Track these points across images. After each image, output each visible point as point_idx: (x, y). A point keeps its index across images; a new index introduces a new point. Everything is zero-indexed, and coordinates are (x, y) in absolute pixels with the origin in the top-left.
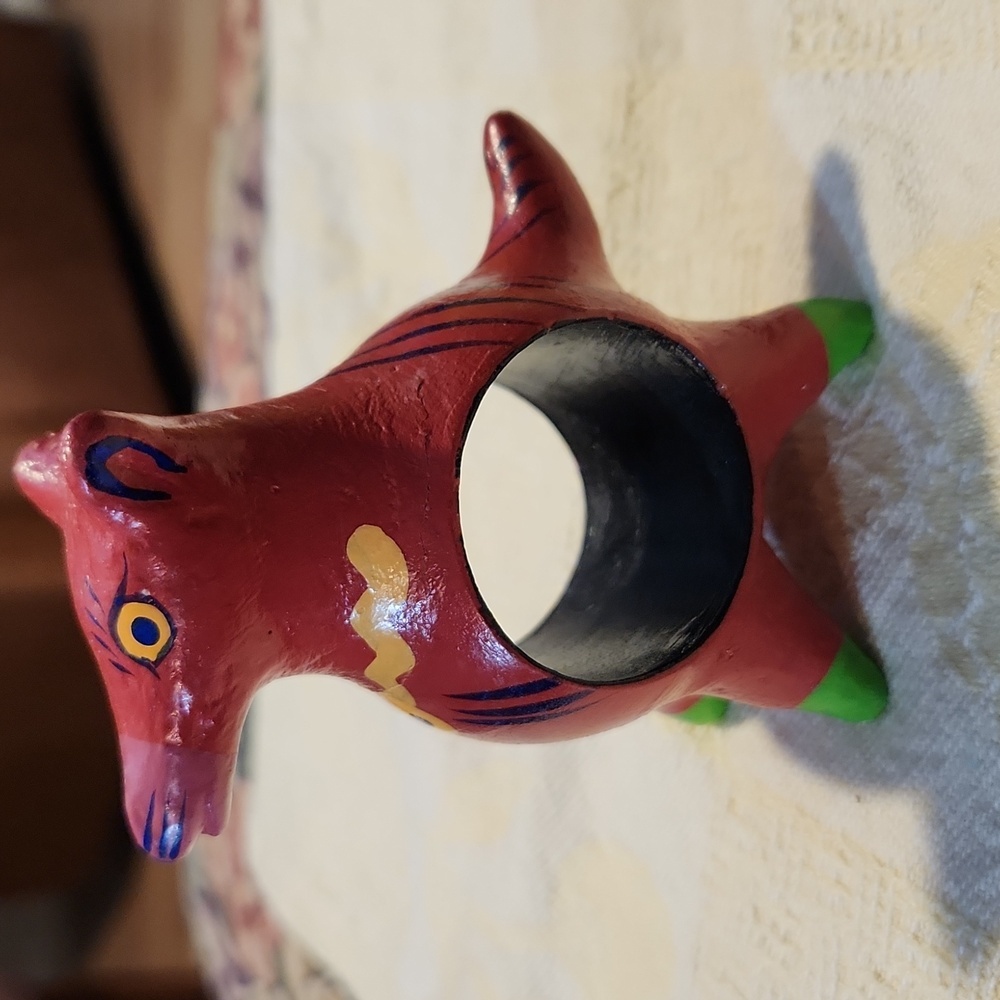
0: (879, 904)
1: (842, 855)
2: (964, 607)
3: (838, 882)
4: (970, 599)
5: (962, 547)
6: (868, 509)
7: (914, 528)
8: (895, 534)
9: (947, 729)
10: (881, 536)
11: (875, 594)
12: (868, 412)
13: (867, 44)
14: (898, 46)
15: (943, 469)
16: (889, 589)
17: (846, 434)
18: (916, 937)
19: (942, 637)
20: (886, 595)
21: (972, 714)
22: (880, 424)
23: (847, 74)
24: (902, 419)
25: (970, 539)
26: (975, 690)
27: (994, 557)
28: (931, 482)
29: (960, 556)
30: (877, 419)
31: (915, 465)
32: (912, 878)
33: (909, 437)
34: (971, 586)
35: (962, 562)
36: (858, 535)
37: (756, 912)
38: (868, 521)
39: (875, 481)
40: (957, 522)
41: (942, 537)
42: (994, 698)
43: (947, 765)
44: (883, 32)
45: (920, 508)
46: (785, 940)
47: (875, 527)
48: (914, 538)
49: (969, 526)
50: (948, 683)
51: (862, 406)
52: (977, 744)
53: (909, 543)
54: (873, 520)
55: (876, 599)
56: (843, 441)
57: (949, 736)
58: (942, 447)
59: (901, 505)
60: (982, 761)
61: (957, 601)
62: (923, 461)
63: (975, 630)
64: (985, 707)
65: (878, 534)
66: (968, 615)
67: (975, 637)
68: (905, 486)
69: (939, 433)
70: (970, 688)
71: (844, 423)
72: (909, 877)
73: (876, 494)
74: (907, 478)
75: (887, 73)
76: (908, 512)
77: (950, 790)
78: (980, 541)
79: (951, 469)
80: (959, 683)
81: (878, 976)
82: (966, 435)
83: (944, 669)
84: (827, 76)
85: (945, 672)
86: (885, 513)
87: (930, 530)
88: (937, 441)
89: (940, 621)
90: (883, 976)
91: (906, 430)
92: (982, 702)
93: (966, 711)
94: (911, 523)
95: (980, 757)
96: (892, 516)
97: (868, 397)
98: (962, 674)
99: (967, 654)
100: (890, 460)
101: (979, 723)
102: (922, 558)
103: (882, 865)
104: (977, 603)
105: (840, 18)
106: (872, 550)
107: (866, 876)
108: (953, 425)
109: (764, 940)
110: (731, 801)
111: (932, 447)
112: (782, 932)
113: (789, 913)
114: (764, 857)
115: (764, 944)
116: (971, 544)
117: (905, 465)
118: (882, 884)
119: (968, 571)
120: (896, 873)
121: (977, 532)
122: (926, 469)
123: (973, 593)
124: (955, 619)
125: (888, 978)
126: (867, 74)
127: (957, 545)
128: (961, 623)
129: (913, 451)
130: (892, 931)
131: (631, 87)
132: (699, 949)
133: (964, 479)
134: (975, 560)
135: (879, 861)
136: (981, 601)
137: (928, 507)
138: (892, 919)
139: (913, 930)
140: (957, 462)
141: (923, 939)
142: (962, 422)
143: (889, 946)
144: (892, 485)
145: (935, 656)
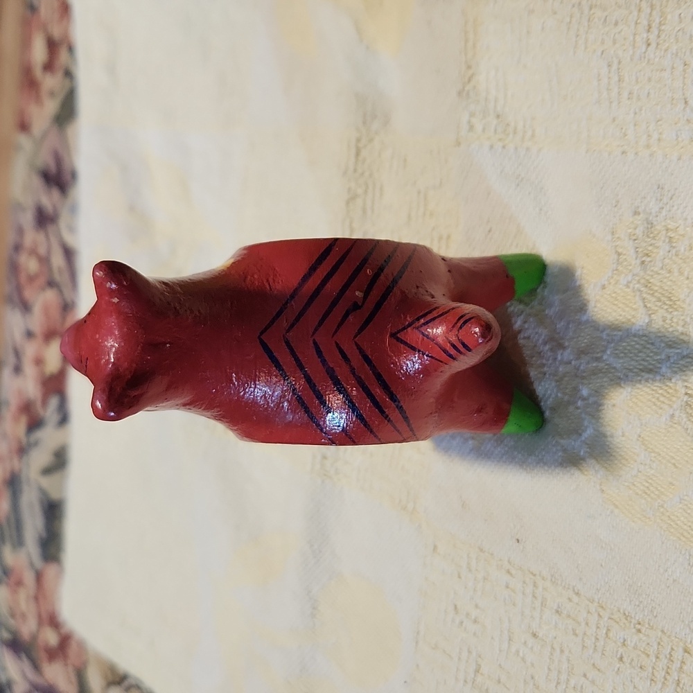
0: (534, 596)
1: (508, 572)
2: (580, 435)
3: (507, 587)
4: (584, 431)
5: (580, 403)
7: (551, 395)
12: (519, 332)
13: (515, 133)
14: (533, 136)
15: (570, 363)
18: (557, 612)
19: (565, 451)
22: (528, 338)
23: (504, 147)
24: (543, 337)
25: (584, 399)
26: (588, 478)
28: (561, 369)
29: (578, 408)
30: (526, 335)
31: (550, 362)
32: (553, 580)
33: (547, 347)
34: (586, 423)
35: (579, 411)
37: (456, 607)
40: (576, 390)
41: (566, 398)
44: (524, 127)
45: (553, 384)
46: (475, 621)
48: (551, 400)
49: (585, 392)
51: (515, 328)
53: (548, 403)
58: (568, 351)
61: (576, 431)
62: (555, 359)
63: (587, 446)
66: (583, 438)
67: (588, 450)
68: (544, 373)
69: (567, 344)
72: (551, 580)
74: (546, 368)
75: (528, 149)
76: (547, 386)
78: (591, 400)
79: (573, 363)
80: (577, 474)
81: (534, 635)
82: (583, 345)
83: (566, 467)
84: (491, 147)
85: (568, 469)
87: (559, 395)
88: (564, 348)
89: (564, 442)
90: (537, 634)
91: (545, 343)
92: (592, 484)
93: (583, 490)
94: (549, 392)
95: (592, 512)
97: (520, 322)
98: (580, 470)
99: (583, 460)
100: (534, 359)
101: (591, 496)
103: (535, 575)
104: (589, 432)
105: (498, 116)
107: (524, 582)
108: (575, 340)
109: (461, 623)
110: (435, 548)
111: (561, 351)
112: (473, 617)
113: (477, 606)
114: (460, 577)
115: (462, 625)
116: (586, 402)
117: (544, 361)
118: (535, 585)
119: (583, 415)
120: (543, 579)
121: (590, 395)
122: (557, 363)
123: (587, 427)
124: (575, 441)
125: (540, 635)
126: (516, 148)
127: (576, 402)
128: (578, 443)
129: (549, 354)
130: (542, 610)
131: (358, 140)
132: (418, 633)
133: (582, 368)
134: (588, 410)
135: (532, 573)
136: (592, 431)
137: (558, 383)
138: (542, 604)
139: (555, 608)
140: (577, 359)
141: (561, 612)
142: (580, 338)
143: (541, 618)
144: (536, 373)
145: (560, 461)
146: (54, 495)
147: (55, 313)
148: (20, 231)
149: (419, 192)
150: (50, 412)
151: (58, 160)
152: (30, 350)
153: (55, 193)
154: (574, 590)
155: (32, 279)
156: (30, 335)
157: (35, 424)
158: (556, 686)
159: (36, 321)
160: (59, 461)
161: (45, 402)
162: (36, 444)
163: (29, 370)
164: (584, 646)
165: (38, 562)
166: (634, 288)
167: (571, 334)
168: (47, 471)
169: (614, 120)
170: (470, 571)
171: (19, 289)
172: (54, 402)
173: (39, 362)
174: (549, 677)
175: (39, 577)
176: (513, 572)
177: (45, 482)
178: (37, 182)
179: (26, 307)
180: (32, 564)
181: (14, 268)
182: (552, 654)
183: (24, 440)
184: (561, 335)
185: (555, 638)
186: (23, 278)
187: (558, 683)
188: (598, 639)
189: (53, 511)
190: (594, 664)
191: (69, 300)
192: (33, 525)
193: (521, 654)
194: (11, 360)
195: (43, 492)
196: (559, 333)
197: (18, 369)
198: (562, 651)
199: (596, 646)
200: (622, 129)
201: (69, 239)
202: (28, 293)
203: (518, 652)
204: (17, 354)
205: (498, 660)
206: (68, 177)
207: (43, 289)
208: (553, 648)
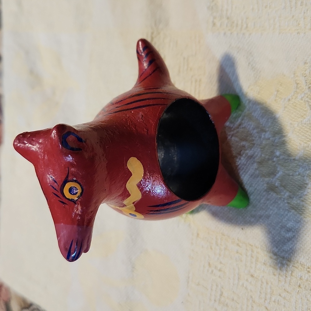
0: (252, 256)
1: (238, 245)
2: (275, 175)
3: (237, 252)
4: (277, 173)
5: (275, 159)
6: (241, 151)
7: (257, 155)
8: (251, 157)
9: (271, 208)
10: (246, 158)
11: (245, 173)
12: (240, 125)
13: (237, 25)
14: (247, 27)
15: (269, 139)
16: (249, 172)
17: (233, 131)
18: (264, 264)
19: (268, 183)
20: (248, 174)
21: (279, 203)
22: (245, 127)
23: (231, 33)
24: (252, 126)
25: (277, 157)
26: (280, 196)
27: (286, 161)
28: (264, 142)
29: (274, 162)
30: (243, 126)
31: (257, 138)
33: (255, 131)
34: (278, 169)
35: (275, 163)
36: (238, 157)
37: (209, 264)
38: (241, 154)
39: (243, 143)
40: (273, 152)
41: (267, 157)
42: (286, 198)
43: (271, 217)
44: (242, 23)
45: (259, 150)
46: (220, 270)
47: (244, 155)
48: (257, 158)
49: (278, 153)
50: (270, 195)
51: (238, 123)
52: (281, 211)
53: (256, 159)
54: (243, 154)
55: (245, 175)
56: (232, 133)
57: (271, 209)
58: (268, 133)
59: (253, 149)
60: (282, 215)
61: (273, 173)
62: (260, 137)
63: (279, 181)
64: (284, 201)
65: (245, 157)
66: (277, 177)
67: (279, 182)
68: (254, 144)
69: (267, 129)
70: (278, 196)
71: (232, 127)
72: (261, 248)
73: (244, 146)
74: (254, 142)
75: (244, 34)
76: (255, 151)
77: (273, 223)
78: (281, 157)
79: (271, 139)
80: (274, 195)
81: (252, 276)
82: (276, 130)
83: (268, 192)
84: (225, 34)
85: (270, 192)
86: (247, 151)
87: (263, 155)
88: (265, 132)
89: (267, 179)
90: (253, 275)
91: (254, 129)
92: (282, 199)
93: (278, 202)
94: (256, 154)
95: (282, 214)
96: (250, 152)
97: (239, 120)
98: (275, 193)
99: (277, 187)
100: (248, 137)
101: (281, 205)
102: (260, 163)
103: (252, 246)
104: (280, 174)
105: (228, 18)
106: (243, 162)
107: (247, 250)
108: (272, 127)
109: (212, 271)
110: (198, 234)
111: (264, 133)
112: (219, 268)
113: (221, 263)
114: (211, 249)
115: (212, 273)
116: (278, 158)
117: (254, 138)
118: (252, 251)
119: (277, 165)
120: (256, 247)
121: (280, 155)
122: (262, 139)
123: (279, 171)
124: (273, 178)
125: (255, 276)
126: (237, 34)
127: (273, 159)
128: (274, 179)
129: (256, 135)
130: (256, 263)
131: (152, 33)
132: (189, 277)
133: (276, 141)
134: (280, 162)
135: (251, 245)
136: (281, 173)
137: (262, 149)
138: (256, 260)
139: (263, 262)
140: (273, 137)
141: (266, 264)
142: (275, 126)
143: (256, 267)
144: (249, 144)
145: (265, 189)
149: (184, 59)
158: (264, 301)
164: (279, 280)
166: (305, 100)
167: (270, 124)
169: (293, 16)
170: (217, 245)
174: (260, 297)
176: (241, 245)
182: (261, 285)
184: (263, 125)
185: (263, 277)
187: (265, 299)
188: (286, 277)
190: (285, 289)
193: (245, 286)
198: (267, 283)
199: (285, 280)
200: (297, 21)
203: (243, 285)
205: (232, 289)
208: (262, 282)
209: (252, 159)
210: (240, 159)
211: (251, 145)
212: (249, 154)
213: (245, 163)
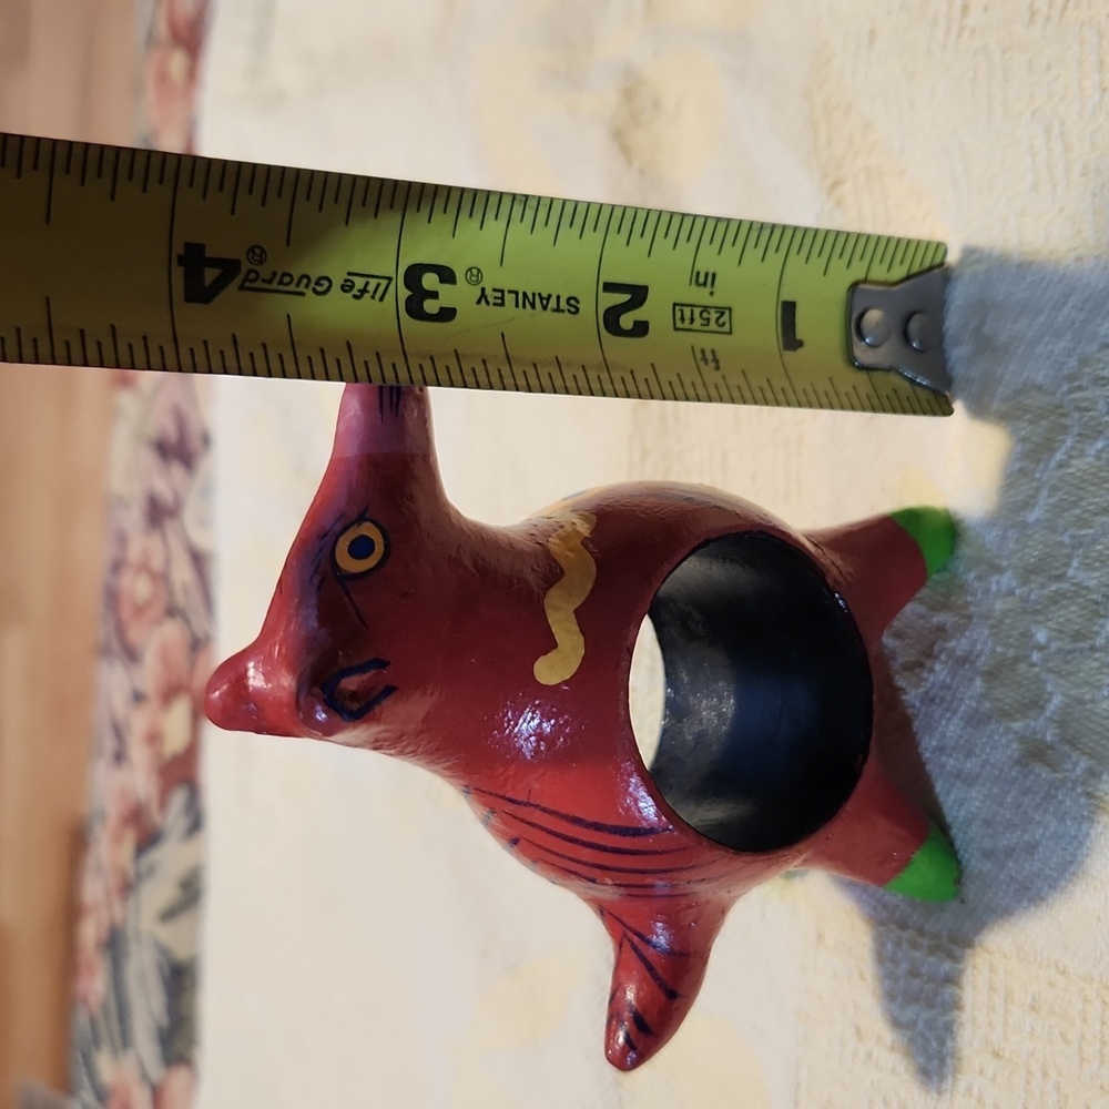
0: (991, 988)
1: (949, 954)
2: (1043, 708)
4: (1048, 701)
5: (1036, 656)
6: (935, 643)
7: (982, 650)
8: (964, 660)
9: (1037, 817)
10: (950, 663)
11: (948, 715)
15: (1011, 593)
16: (963, 708)
18: (1033, 1008)
19: (1022, 739)
20: (959, 714)
21: (1060, 797)
25: (1041, 648)
26: (1061, 776)
27: (1069, 657)
28: (998, 606)
29: (1033, 665)
31: (979, 597)
32: (1022, 956)
33: (973, 574)
34: (1049, 688)
35: (1037, 669)
36: (927, 666)
37: (858, 1031)
38: (935, 653)
39: (937, 619)
40: (1027, 635)
41: (1011, 652)
42: (1081, 779)
43: (1041, 849)
45: (986, 632)
46: (893, 1049)
47: (943, 657)
48: (983, 659)
49: (1041, 636)
50: (1032, 777)
52: (1069, 823)
53: (978, 664)
54: (941, 652)
55: (949, 720)
57: (1039, 823)
58: (1009, 574)
59: (967, 633)
60: (1075, 837)
61: (1035, 704)
62: (987, 591)
63: (1055, 725)
64: (1073, 789)
65: (946, 663)
66: (1048, 713)
67: (1057, 731)
68: (970, 617)
69: (1005, 563)
70: (1056, 775)
72: (1018, 956)
73: (941, 629)
74: (972, 609)
76: (975, 638)
77: (1047, 869)
78: (1054, 646)
79: (1018, 591)
80: (1045, 773)
81: (996, 1055)
82: (1032, 560)
83: (1027, 765)
85: (1030, 767)
86: (952, 644)
87: (999, 649)
88: (999, 570)
89: (1017, 725)
90: (1001, 1053)
91: (969, 569)
92: (1069, 785)
93: (1055, 797)
94: (979, 647)
95: (1073, 833)
96: (959, 645)
98: (1049, 765)
99: (1051, 747)
100: (953, 597)
101: (1068, 804)
102: (991, 675)
103: (991, 953)
104: (1057, 700)
106: (941, 678)
107: (975, 967)
108: (1018, 555)
109: (870, 1055)
110: (820, 936)
111: (997, 577)
112: (889, 1041)
113: (894, 1022)
114: (862, 978)
115: (870, 1060)
116: (1044, 652)
117: (969, 599)
118: (990, 968)
119: (1044, 676)
120: (1005, 956)
121: (1050, 639)
122: (991, 597)
123: (1051, 694)
124: (1035, 720)
125: (1007, 1053)
127: (1029, 656)
128: (1041, 722)
129: (976, 585)
130: (1006, 1010)
132: (798, 1085)
133: (1033, 597)
134: (1051, 664)
135: (987, 951)
136: (1060, 698)
137: (994, 631)
138: (1006, 999)
139: (1028, 1002)
140: (1024, 585)
141: (1040, 1008)
143: (1006, 1023)
144: (956, 619)
145: (1016, 757)
146: (181, 953)
147: (179, 656)
148: (122, 540)
150: (173, 818)
151: (181, 421)
152: (139, 723)
153: (177, 470)
154: (1057, 967)
155: (140, 610)
156: (138, 698)
157: (149, 840)
159: (149, 675)
160: (190, 893)
161: (163, 803)
162: (151, 871)
163: (139, 754)
164: (1082, 1059)
165: (155, 1071)
167: (1011, 545)
168: (169, 914)
171: (120, 629)
172: (179, 798)
173: (154, 738)
175: (157, 1094)
177: (165, 934)
178: (149, 459)
179: (132, 655)
180: (144, 1076)
181: (112, 598)
182: (1028, 1083)
183: (131, 871)
184: (994, 551)
185: (1033, 1054)
186: (126, 612)
188: (1105, 1043)
189: (179, 979)
190: (1102, 1087)
191: (200, 633)
192: (147, 1006)
193: (975, 1092)
194: (109, 744)
195: (163, 950)
196: (990, 550)
197: (120, 757)
198: (1045, 1074)
199: (1102, 1056)
201: (200, 538)
202: (135, 634)
203: (969, 1091)
204: (119, 732)
206: (195, 443)
207: (158, 622)
208: (1029, 1072)
209: (967, 667)
210: (931, 670)
211: (961, 622)
212: (958, 653)
213: (948, 680)
